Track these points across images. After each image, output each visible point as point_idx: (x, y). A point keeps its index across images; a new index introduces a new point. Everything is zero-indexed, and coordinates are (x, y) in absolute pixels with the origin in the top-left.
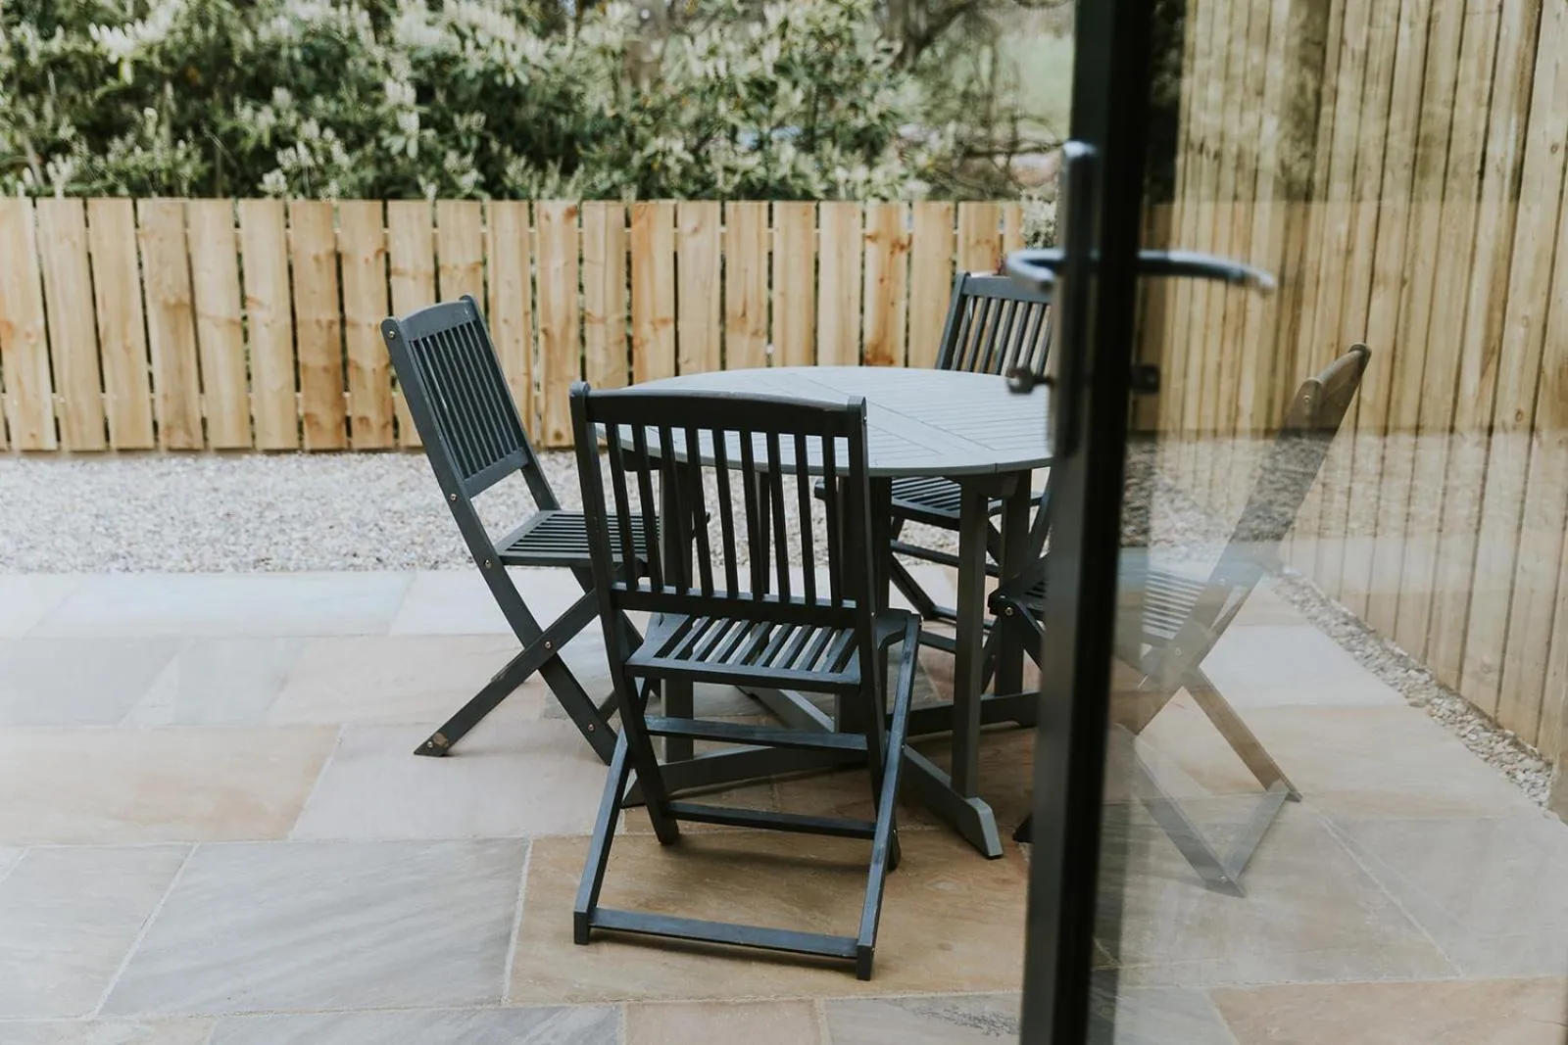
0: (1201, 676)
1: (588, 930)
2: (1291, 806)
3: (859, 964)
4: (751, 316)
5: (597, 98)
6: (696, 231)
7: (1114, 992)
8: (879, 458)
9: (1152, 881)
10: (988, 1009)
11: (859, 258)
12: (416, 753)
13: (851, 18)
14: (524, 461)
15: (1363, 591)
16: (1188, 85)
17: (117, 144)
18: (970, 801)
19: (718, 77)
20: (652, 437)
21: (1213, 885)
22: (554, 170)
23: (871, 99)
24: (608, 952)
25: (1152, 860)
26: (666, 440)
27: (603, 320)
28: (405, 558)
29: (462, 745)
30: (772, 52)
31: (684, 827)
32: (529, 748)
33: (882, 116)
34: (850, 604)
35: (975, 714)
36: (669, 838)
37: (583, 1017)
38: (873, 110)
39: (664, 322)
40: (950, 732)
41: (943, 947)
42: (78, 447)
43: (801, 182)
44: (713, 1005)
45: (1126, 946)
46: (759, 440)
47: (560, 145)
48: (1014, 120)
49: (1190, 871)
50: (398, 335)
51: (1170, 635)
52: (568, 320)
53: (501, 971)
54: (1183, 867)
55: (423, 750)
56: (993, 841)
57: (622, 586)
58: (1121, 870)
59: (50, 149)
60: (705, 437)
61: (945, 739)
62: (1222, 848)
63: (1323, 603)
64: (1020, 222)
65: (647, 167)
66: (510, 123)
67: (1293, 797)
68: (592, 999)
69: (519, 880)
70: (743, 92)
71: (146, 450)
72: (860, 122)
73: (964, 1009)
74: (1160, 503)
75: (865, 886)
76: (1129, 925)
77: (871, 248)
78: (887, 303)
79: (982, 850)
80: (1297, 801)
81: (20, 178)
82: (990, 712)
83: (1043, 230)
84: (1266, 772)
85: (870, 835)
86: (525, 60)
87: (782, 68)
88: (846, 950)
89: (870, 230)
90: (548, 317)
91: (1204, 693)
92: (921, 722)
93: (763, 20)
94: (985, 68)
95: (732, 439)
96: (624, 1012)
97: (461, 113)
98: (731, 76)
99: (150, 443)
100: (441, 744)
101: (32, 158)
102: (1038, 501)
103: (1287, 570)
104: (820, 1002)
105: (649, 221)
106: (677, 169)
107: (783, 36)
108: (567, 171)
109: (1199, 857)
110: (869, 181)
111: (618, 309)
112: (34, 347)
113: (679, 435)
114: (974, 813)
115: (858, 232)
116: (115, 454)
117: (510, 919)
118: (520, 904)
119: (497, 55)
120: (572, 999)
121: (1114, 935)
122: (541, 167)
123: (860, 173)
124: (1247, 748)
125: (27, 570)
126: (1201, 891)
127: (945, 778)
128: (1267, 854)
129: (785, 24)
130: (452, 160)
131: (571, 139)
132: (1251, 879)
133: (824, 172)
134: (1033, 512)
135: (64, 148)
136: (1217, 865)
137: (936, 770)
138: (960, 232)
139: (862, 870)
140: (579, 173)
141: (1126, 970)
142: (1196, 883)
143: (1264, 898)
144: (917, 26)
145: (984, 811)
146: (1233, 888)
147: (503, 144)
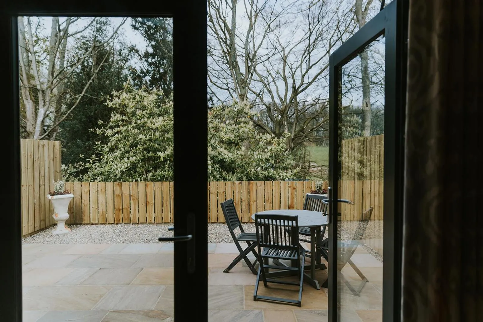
0: (350, 260)
1: (256, 299)
2: (367, 283)
3: (299, 305)
4: (269, 200)
5: (239, 162)
6: (260, 186)
7: (340, 310)
8: (300, 224)
9: (344, 294)
10: (320, 312)
11: (287, 190)
12: (223, 272)
13: (283, 148)
14: (239, 225)
15: (378, 248)
16: (343, 159)
17: (158, 171)
18: (314, 280)
19: (260, 158)
20: (263, 221)
21: (355, 295)
22: (231, 173)
23: (286, 161)
24: (259, 302)
25: (344, 291)
26: (265, 221)
27: (245, 201)
28: (214, 241)
29: (230, 271)
30: (269, 154)
31: (268, 284)
32: (241, 272)
33: (288, 164)
34: (296, 246)
35: (314, 267)
36: (266, 286)
37: (257, 311)
38: (286, 163)
39: (255, 201)
40: (310, 270)
41: (312, 303)
42: (157, 222)
43: (274, 176)
44: (276, 310)
45: (341, 303)
46: (278, 221)
47: (232, 169)
48: (310, 162)
49: (351, 293)
50: (223, 205)
51: (345, 253)
52: (239, 201)
53: (243, 304)
54: (350, 292)
55: (224, 272)
56: (318, 287)
57: (261, 243)
58: (340, 293)
59: (148, 171)
60: (270, 221)
61: (310, 271)
62: (356, 289)
63: (372, 250)
64: (315, 184)
65: (247, 173)
66: (223, 165)
67: (367, 281)
68: (258, 309)
69: (243, 291)
70: (264, 161)
71: (169, 223)
72: (284, 165)
73: (316, 312)
74: (342, 232)
75: (299, 293)
76: (341, 300)
77: (289, 189)
78: (292, 198)
79: (316, 288)
80: (368, 282)
81: (143, 176)
82: (317, 267)
83: (319, 186)
84: (363, 277)
85: (299, 285)
86: (229, 157)
87: (270, 157)
88: (297, 302)
89: (289, 186)
90: (236, 200)
91: (352, 265)
92: (306, 268)
93: (267, 149)
94: (304, 152)
95: (274, 221)
96: (263, 311)
97: (215, 164)
98: (262, 158)
99: (169, 222)
100: (227, 271)
101: (145, 173)
102: (322, 232)
103: (365, 245)
104: (293, 310)
105: (252, 185)
106: (253, 174)
107: (271, 151)
108: (233, 174)
109: (353, 290)
110: (286, 175)
111: (247, 199)
112: (152, 205)
113: (266, 220)
114: (315, 282)
115: (287, 186)
116: (163, 224)
117: (243, 297)
118: (244, 295)
119: (225, 156)
120: (255, 309)
121: (340, 302)
122: (228, 173)
123: (285, 174)
124: (360, 274)
125: (154, 243)
126: (353, 296)
127: (310, 277)
128: (363, 290)
129: (271, 149)
130: (215, 173)
131: (233, 168)
132: (361, 294)
133: (278, 174)
134: (321, 233)
135: (150, 171)
136: (356, 292)
137: (309, 276)
138: (305, 186)
139: (299, 291)
140: (235, 174)
141: (341, 307)
142: (352, 294)
143: (363, 297)
144: (292, 146)
145: (317, 282)
146: (358, 295)
147: (222, 169)
